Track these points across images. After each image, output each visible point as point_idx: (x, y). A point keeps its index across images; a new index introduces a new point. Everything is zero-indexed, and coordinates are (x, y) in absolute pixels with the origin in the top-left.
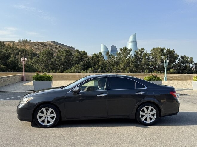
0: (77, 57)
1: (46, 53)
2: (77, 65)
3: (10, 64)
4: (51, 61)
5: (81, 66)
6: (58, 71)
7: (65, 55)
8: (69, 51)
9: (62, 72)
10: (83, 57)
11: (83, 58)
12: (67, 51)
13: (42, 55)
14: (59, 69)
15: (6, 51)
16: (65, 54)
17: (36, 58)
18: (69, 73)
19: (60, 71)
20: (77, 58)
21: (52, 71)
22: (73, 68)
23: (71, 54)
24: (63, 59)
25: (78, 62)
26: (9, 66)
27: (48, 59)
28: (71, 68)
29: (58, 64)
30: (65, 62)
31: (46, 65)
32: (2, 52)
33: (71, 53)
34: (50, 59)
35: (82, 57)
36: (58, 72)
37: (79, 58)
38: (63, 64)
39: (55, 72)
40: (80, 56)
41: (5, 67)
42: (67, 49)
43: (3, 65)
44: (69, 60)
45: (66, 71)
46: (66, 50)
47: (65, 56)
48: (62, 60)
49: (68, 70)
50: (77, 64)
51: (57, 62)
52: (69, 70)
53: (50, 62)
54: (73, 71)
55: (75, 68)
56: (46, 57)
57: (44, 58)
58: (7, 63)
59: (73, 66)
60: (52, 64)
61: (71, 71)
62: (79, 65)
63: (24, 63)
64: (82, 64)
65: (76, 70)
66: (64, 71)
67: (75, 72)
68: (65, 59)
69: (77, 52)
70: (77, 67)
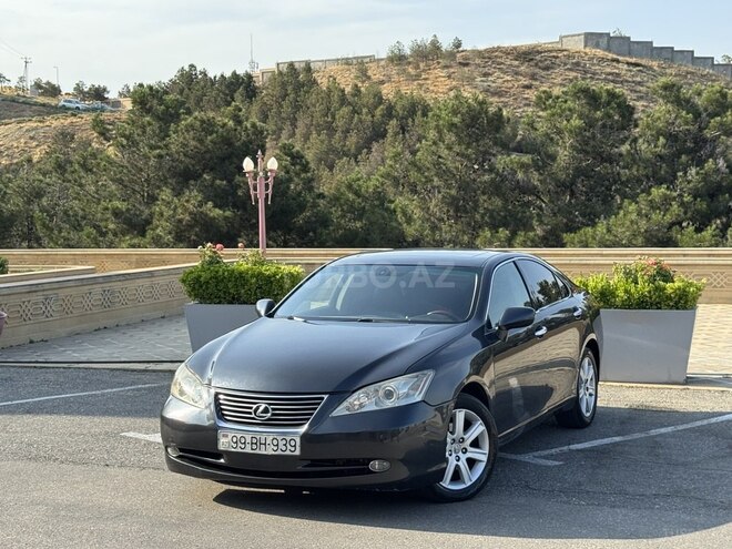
0: (659, 133)
1: (456, 120)
2: (658, 192)
4: (491, 170)
5: (687, 198)
7: (576, 122)
8: (612, 95)
9: (553, 240)
10: (708, 134)
11: (705, 141)
12: (593, 99)
13: (433, 134)
14: (535, 223)
15: (238, 121)
16: (581, 117)
18: (596, 250)
19: (539, 232)
20: (662, 140)
21: (488, 233)
22: (629, 211)
23: (622, 116)
24: (563, 154)
26: (248, 206)
27: (467, 157)
28: (609, 210)
29: (533, 191)
30: (579, 172)
31: (453, 197)
32: (214, 125)
33: (627, 111)
34: (485, 156)
35: (701, 129)
36: (524, 245)
37: (672, 138)
38: (567, 186)
39: (510, 243)
40: (683, 123)
41: (228, 213)
42: (595, 86)
44: (610, 159)
45: (576, 237)
46: (586, 91)
47: (578, 132)
48: (553, 158)
49: (594, 225)
50: (659, 182)
51: (520, 175)
52: (601, 228)
53: (486, 177)
54: (622, 232)
55: (639, 214)
56: (457, 148)
57: (444, 152)
58: (240, 193)
59: (627, 202)
60: (496, 188)
61: (609, 231)
62: (668, 188)
63: (264, 193)
64: (691, 185)
65: (643, 225)
66: (566, 237)
67: (640, 240)
68: (579, 152)
69: (664, 97)
70: (653, 206)
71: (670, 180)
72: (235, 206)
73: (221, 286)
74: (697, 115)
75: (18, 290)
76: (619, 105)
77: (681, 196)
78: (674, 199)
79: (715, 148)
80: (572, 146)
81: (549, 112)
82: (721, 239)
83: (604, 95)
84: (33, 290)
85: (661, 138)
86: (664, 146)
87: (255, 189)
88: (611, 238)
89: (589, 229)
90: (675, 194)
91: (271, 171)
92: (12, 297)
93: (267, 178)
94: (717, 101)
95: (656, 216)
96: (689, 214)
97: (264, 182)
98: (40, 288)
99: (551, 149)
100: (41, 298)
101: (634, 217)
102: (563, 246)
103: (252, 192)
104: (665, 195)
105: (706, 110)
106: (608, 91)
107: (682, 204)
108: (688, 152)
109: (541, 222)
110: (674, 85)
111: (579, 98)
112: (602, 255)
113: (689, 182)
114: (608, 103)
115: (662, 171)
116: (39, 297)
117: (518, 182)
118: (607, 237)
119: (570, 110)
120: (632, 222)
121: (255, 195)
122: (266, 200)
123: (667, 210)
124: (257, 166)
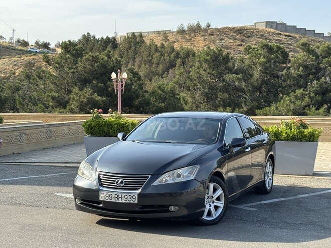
0: (300, 65)
1: (208, 58)
2: (299, 92)
4: (224, 81)
5: (312, 95)
6: (237, 111)
7: (262, 60)
8: (279, 48)
9: (251, 112)
10: (322, 66)
11: (321, 69)
12: (270, 49)
13: (197, 64)
14: (243, 105)
15: (109, 57)
16: (264, 57)
19: (245, 109)
20: (301, 68)
21: (222, 110)
22: (286, 100)
23: (283, 57)
24: (256, 74)
26: (113, 96)
27: (213, 75)
28: (277, 100)
29: (242, 90)
30: (264, 82)
31: (206, 93)
32: (98, 59)
33: (285, 55)
34: (220, 75)
35: (319, 64)
37: (306, 67)
38: (258, 89)
40: (310, 61)
41: (104, 99)
44: (278, 77)
45: (261, 111)
46: (267, 46)
47: (263, 64)
48: (252, 76)
49: (270, 106)
50: (300, 87)
51: (237, 83)
52: (273, 107)
53: (221, 84)
54: (282, 109)
55: (290, 101)
56: (208, 71)
57: (202, 72)
58: (110, 89)
59: (285, 96)
60: (226, 89)
61: (277, 109)
62: (303, 90)
63: (121, 88)
64: (314, 89)
65: (292, 106)
66: (257, 111)
67: (291, 113)
68: (264, 73)
69: (302, 49)
70: (297, 98)
71: (305, 87)
72: (107, 96)
73: (101, 128)
74: (317, 57)
75: (8, 130)
76: (282, 52)
77: (309, 93)
78: (306, 95)
79: (325, 72)
80: (260, 70)
81: (250, 55)
82: (327, 113)
83: (275, 47)
84: (15, 130)
85: (301, 67)
86: (302, 71)
87: (117, 87)
88: (278, 112)
89: (268, 108)
90: (307, 93)
91: (124, 78)
92: (5, 133)
93: (122, 82)
94: (326, 51)
95: (298, 103)
96: (313, 102)
97: (121, 84)
99: (251, 72)
100: (18, 134)
101: (288, 103)
102: (256, 115)
103: (115, 88)
104: (302, 93)
105: (321, 55)
106: (277, 46)
107: (310, 97)
108: (313, 74)
109: (246, 105)
110: (307, 44)
111: (264, 49)
112: (274, 119)
113: (313, 87)
114: (277, 51)
115: (301, 82)
117: (236, 86)
118: (276, 112)
119: (260, 54)
120: (287, 105)
121: (117, 89)
122: (122, 91)
123: (303, 100)
124: (117, 77)
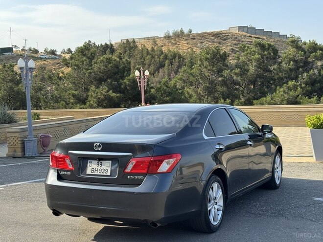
0: (290, 60)
1: (208, 56)
2: (291, 83)
3: (128, 88)
4: (222, 76)
5: (303, 85)
6: (236, 102)
7: (257, 56)
8: (270, 46)
9: (249, 102)
10: (310, 60)
11: (309, 63)
12: (262, 47)
13: (199, 62)
14: (241, 96)
16: (258, 54)
17: (185, 71)
19: (243, 100)
20: (292, 63)
21: (223, 101)
22: (280, 91)
23: (274, 53)
24: (252, 69)
25: (293, 74)
26: (126, 92)
27: (213, 71)
28: (270, 91)
29: (239, 84)
30: (259, 76)
31: (208, 87)
32: (111, 60)
33: (275, 51)
34: (220, 71)
35: (306, 58)
36: (238, 105)
37: (296, 62)
38: (254, 82)
39: (232, 104)
40: (300, 56)
41: (118, 95)
42: (264, 42)
43: (113, 92)
44: (270, 71)
45: (258, 101)
46: (259, 44)
47: (258, 60)
48: (248, 71)
49: (265, 97)
50: (292, 79)
51: (235, 78)
52: (268, 98)
53: (220, 79)
54: (278, 99)
55: (284, 91)
56: (209, 68)
57: (203, 69)
58: (122, 87)
59: (278, 87)
60: (224, 83)
61: (272, 99)
62: (296, 82)
63: (144, 85)
64: (305, 80)
65: (286, 96)
66: (255, 102)
67: (285, 102)
68: (258, 68)
69: (292, 46)
70: (289, 89)
71: (296, 78)
72: (120, 92)
74: (305, 53)
75: (55, 126)
76: (273, 49)
77: (301, 85)
78: (298, 86)
79: (313, 65)
80: (255, 66)
81: (246, 52)
82: (318, 102)
83: (267, 45)
84: (60, 125)
85: (291, 62)
86: (292, 65)
88: (273, 102)
89: (264, 98)
90: (298, 84)
91: (146, 76)
92: (52, 129)
93: (145, 79)
94: (313, 46)
95: (292, 93)
96: (304, 91)
97: (143, 80)
98: (62, 124)
99: (246, 67)
100: (63, 129)
101: (282, 93)
102: (253, 105)
103: (139, 84)
104: (294, 84)
105: (308, 50)
106: (268, 44)
107: (301, 88)
108: (302, 67)
109: (243, 96)
110: (295, 41)
111: (257, 47)
113: (304, 79)
114: (268, 49)
116: (62, 129)
117: (234, 80)
118: (271, 101)
119: (254, 51)
120: (282, 95)
121: (140, 86)
122: (144, 87)
123: (295, 90)
124: (140, 74)
